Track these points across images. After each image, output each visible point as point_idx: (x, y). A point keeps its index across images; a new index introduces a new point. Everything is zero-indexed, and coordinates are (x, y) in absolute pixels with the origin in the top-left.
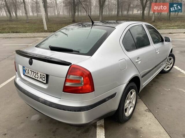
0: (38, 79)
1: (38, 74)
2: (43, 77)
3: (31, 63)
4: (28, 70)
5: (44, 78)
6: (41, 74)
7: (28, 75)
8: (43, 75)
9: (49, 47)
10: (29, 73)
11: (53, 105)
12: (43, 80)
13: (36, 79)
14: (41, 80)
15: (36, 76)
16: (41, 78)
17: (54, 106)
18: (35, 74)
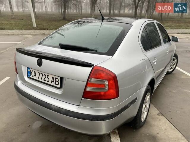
0: (50, 83)
1: (48, 77)
2: (56, 81)
3: (40, 64)
4: (35, 72)
5: (58, 81)
6: (53, 77)
7: (35, 78)
8: (56, 78)
9: (60, 45)
10: (35, 75)
11: (70, 114)
12: (56, 84)
13: (46, 82)
14: (53, 84)
15: (46, 79)
16: (54, 81)
17: (72, 114)
18: (44, 77)
